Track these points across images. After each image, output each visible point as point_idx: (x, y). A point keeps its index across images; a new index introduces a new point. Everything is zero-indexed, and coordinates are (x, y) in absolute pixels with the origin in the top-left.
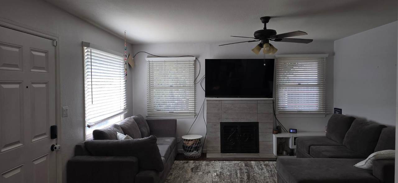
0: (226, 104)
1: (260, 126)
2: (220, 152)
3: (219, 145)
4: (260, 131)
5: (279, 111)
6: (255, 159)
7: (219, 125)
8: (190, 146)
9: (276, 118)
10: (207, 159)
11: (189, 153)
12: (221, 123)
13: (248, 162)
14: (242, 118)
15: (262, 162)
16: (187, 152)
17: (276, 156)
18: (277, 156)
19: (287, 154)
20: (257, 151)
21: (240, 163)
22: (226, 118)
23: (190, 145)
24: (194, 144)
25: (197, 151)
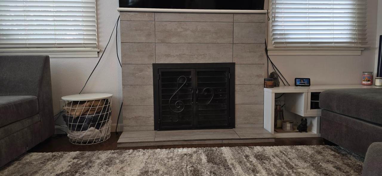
0: (165, 23)
1: (238, 70)
2: (153, 128)
3: (150, 113)
4: (237, 82)
5: (275, 43)
6: (230, 142)
7: (151, 70)
8: (78, 117)
9: (268, 57)
10: (119, 146)
11: (79, 133)
12: (154, 65)
13: (214, 149)
14: (201, 55)
15: (247, 148)
16: (73, 130)
17: (271, 134)
18: (274, 134)
19: (293, 130)
20: (230, 124)
21: (195, 152)
22: (166, 55)
23: (78, 114)
24: (88, 111)
25: (97, 128)
